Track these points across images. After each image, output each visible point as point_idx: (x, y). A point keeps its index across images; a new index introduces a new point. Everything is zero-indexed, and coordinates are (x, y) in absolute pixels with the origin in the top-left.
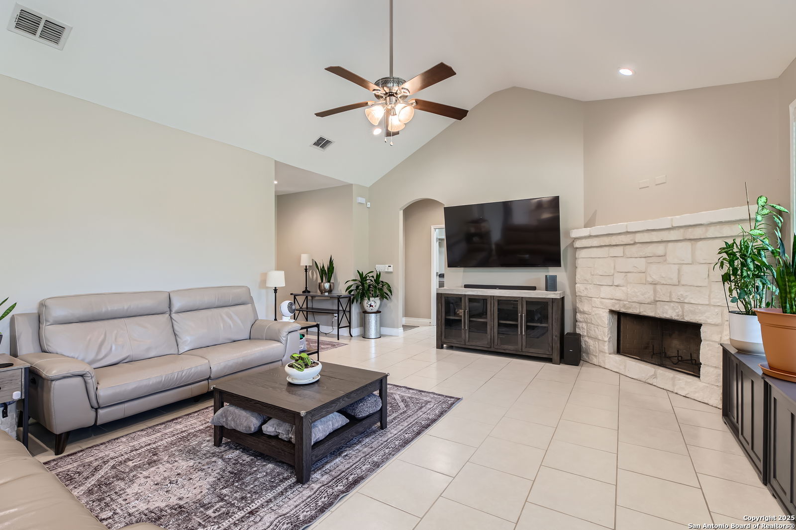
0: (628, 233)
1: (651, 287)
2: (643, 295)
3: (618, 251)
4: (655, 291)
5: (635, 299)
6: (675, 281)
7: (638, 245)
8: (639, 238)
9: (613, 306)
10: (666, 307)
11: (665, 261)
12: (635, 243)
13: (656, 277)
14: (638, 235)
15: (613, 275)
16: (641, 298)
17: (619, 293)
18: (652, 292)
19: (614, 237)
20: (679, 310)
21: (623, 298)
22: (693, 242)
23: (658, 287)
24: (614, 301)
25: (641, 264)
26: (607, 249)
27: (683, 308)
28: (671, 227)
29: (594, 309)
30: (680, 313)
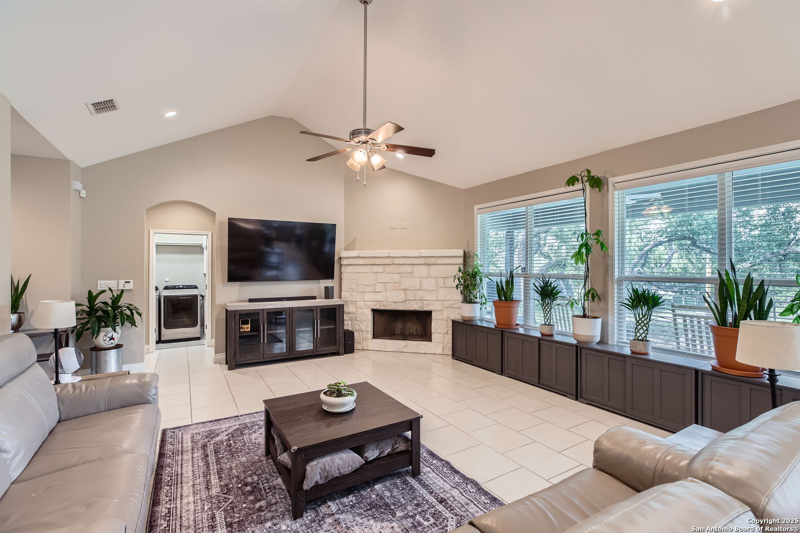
0: (389, 257)
1: (403, 292)
2: (397, 297)
3: (380, 269)
4: (405, 294)
5: (392, 300)
6: (418, 288)
7: (394, 265)
8: (396, 261)
9: (375, 306)
10: (413, 303)
11: (413, 275)
12: (393, 264)
13: (407, 286)
14: (395, 259)
15: (375, 285)
16: (396, 299)
17: (379, 297)
18: (403, 295)
19: (377, 259)
20: (420, 304)
21: (383, 300)
22: (428, 266)
23: (408, 292)
24: (375, 302)
25: (397, 277)
26: (370, 266)
27: (423, 304)
28: (418, 256)
29: (359, 309)
30: (421, 306)
